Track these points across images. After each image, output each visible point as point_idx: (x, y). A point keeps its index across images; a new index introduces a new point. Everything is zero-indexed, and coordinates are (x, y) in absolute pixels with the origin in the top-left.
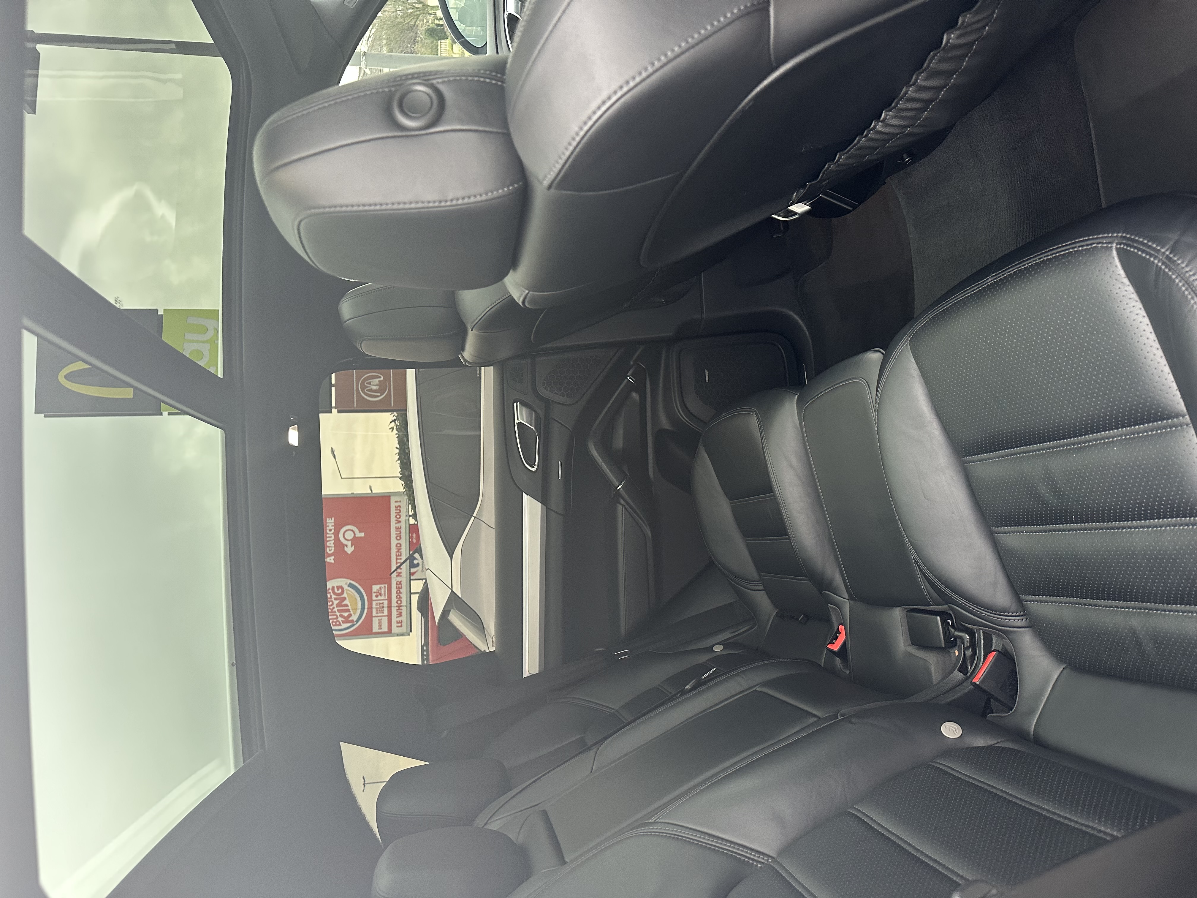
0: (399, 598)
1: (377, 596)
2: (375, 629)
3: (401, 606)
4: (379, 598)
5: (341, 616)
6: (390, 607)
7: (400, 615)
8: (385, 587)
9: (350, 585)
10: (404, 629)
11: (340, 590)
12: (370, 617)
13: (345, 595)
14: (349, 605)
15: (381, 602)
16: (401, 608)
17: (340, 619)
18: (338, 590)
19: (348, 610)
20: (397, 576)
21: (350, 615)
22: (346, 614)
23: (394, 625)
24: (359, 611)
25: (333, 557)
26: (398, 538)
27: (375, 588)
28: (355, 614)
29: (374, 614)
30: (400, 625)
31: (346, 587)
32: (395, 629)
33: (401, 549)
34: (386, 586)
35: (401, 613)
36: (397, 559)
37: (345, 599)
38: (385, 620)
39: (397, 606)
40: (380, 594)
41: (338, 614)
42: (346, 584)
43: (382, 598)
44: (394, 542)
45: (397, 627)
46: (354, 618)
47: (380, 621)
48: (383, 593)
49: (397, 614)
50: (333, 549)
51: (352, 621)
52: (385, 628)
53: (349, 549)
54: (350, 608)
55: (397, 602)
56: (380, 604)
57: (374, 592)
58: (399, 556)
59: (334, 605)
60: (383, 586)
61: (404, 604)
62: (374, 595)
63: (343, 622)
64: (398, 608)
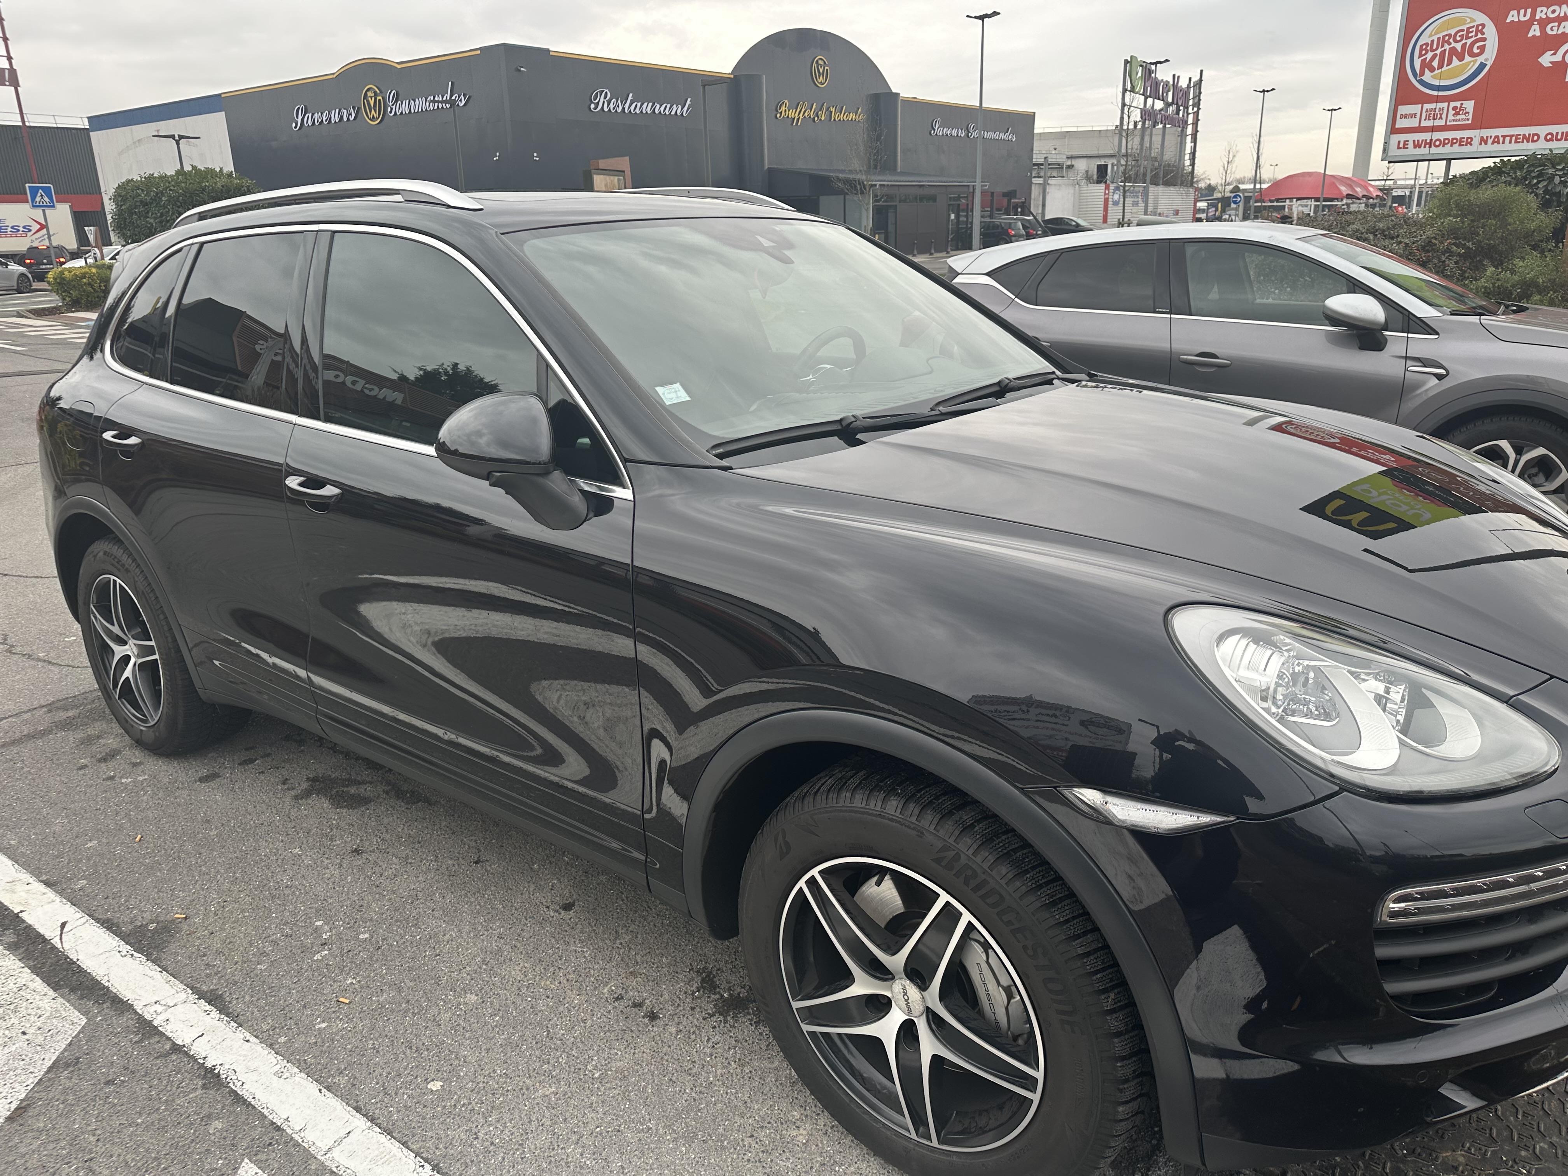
0: (1443, 143)
1: (1455, 108)
2: (1403, 110)
3: (1430, 147)
4: (1451, 112)
5: (1434, 56)
6: (1433, 129)
7: (1417, 145)
8: (1468, 120)
9: (1482, 66)
10: (1393, 152)
11: (1476, 51)
12: (1425, 99)
13: (1467, 58)
14: (1449, 67)
15: (1444, 116)
16: (1427, 146)
17: (1430, 55)
18: (1478, 48)
19: (1441, 66)
20: (1482, 138)
21: (1432, 70)
22: (1435, 64)
23: (1402, 137)
24: (1436, 83)
25: (1538, 34)
26: (1549, 137)
27: (1469, 105)
28: (1433, 77)
29: (1427, 106)
30: (1401, 146)
31: (1480, 59)
32: (1395, 138)
33: (1528, 142)
34: (1470, 122)
35: (1420, 147)
36: (1511, 136)
37: (1461, 59)
38: (1413, 123)
39: (1431, 140)
40: (1457, 114)
41: (1438, 52)
42: (1486, 60)
43: (1450, 117)
44: (1542, 130)
45: (1399, 142)
46: (1428, 77)
47: (1413, 116)
48: (1458, 117)
49: (1418, 141)
50: (1554, 33)
51: (1422, 73)
52: (1401, 124)
53: (1547, 60)
54: (1445, 68)
55: (1439, 140)
56: (1441, 114)
57: (1462, 104)
58: (1516, 139)
59: (1453, 45)
60: (1470, 117)
61: (1434, 150)
62: (1458, 104)
63: (1423, 61)
64: (1428, 141)
